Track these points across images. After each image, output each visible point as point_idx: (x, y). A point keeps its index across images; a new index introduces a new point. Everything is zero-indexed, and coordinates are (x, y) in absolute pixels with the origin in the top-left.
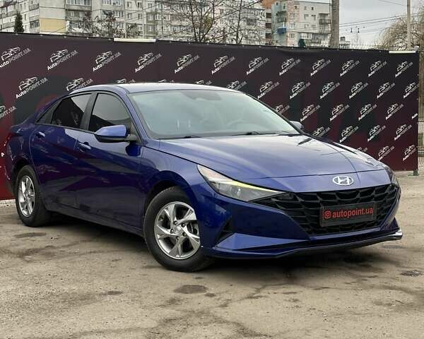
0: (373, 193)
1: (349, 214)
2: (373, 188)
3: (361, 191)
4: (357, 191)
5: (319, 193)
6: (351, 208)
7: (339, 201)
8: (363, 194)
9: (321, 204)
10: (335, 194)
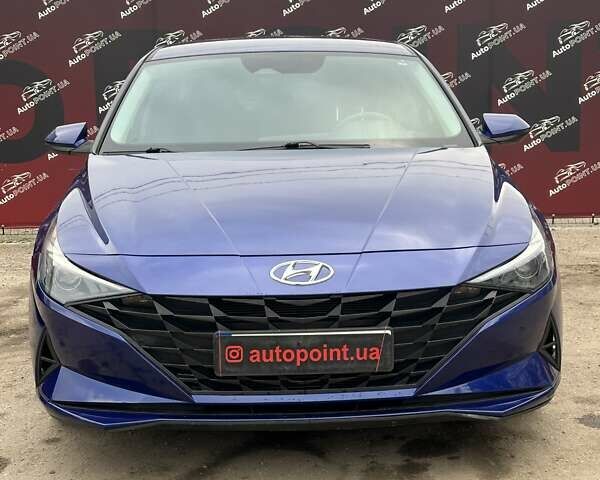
0: (390, 307)
2: (389, 296)
5: (217, 301)
7: (272, 320)
8: (348, 308)
9: (218, 325)
10: (261, 302)
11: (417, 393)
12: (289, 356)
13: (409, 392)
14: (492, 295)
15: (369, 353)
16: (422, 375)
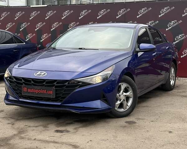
0: (55, 83)
1: (37, 91)
3: (46, 81)
4: (44, 80)
5: (23, 78)
6: (38, 89)
7: (33, 84)
8: (47, 83)
9: (23, 84)
10: (31, 80)
11: (61, 104)
12: (35, 91)
13: (59, 104)
14: (81, 83)
15: (50, 92)
16: (63, 100)
